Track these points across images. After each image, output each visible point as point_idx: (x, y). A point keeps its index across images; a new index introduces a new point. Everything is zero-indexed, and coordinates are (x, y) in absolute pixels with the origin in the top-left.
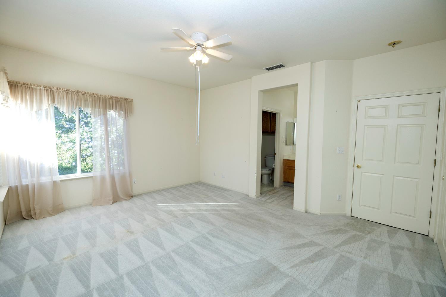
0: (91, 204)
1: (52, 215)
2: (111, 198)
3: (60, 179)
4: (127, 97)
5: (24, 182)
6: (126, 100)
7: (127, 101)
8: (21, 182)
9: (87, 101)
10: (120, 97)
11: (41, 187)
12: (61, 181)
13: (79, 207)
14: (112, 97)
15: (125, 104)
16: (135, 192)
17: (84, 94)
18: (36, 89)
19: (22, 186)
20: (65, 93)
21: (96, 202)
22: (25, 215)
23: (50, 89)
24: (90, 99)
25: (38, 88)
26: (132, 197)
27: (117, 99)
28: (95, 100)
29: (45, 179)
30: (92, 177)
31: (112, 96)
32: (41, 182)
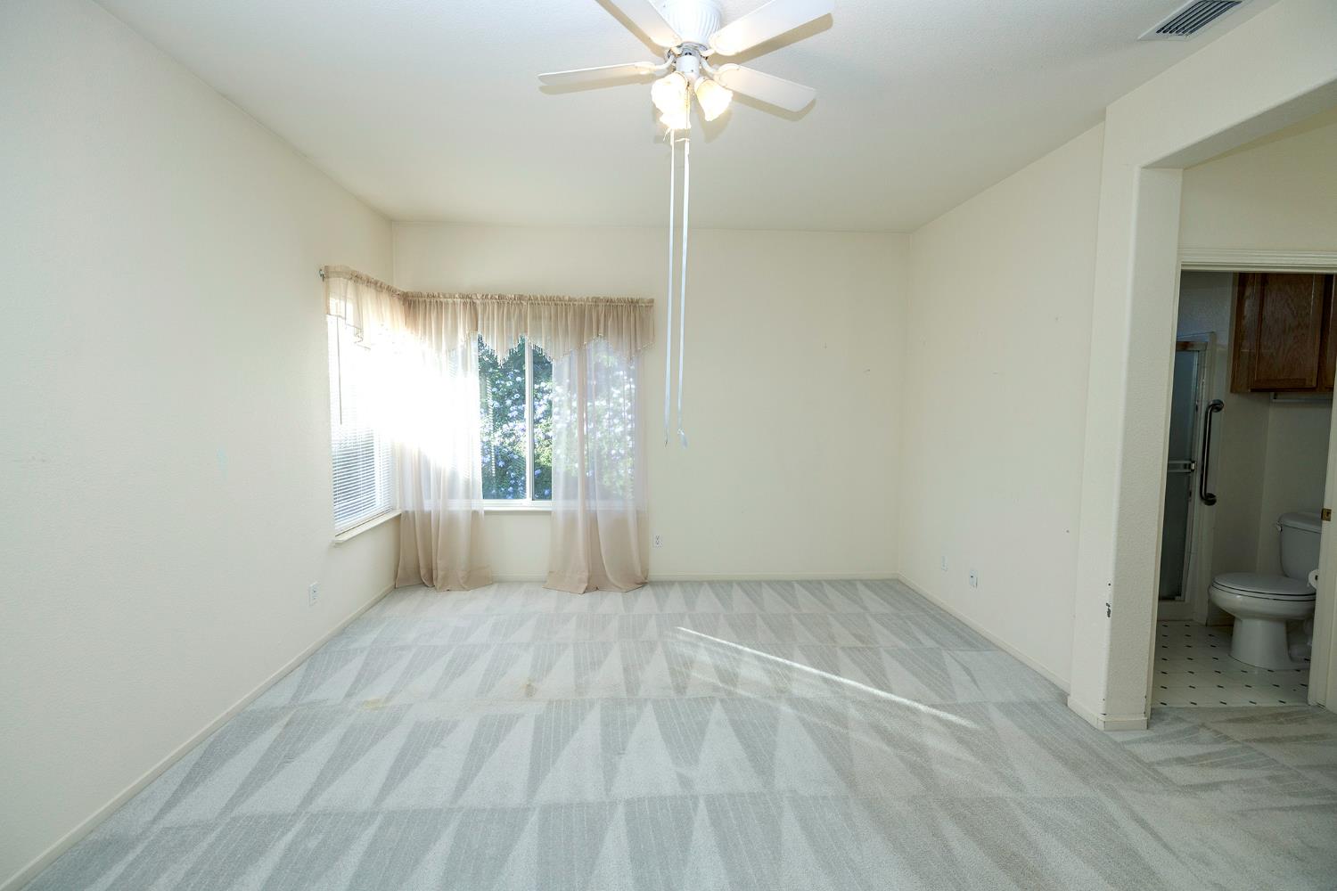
0: (543, 582)
1: (464, 589)
2: (585, 575)
3: (486, 509)
4: (635, 297)
5: (428, 506)
6: (633, 304)
7: (635, 307)
8: (421, 503)
9: (540, 318)
10: (614, 296)
11: (452, 520)
12: (487, 513)
13: (520, 582)
14: (596, 301)
15: (629, 316)
16: (656, 572)
17: (534, 302)
18: (447, 303)
19: (422, 512)
20: (496, 306)
21: (554, 580)
22: (424, 575)
23: (468, 300)
24: (545, 312)
25: (450, 300)
26: (643, 584)
27: (611, 304)
28: (556, 316)
29: (459, 506)
30: (549, 513)
31: (598, 298)
32: (450, 509)
